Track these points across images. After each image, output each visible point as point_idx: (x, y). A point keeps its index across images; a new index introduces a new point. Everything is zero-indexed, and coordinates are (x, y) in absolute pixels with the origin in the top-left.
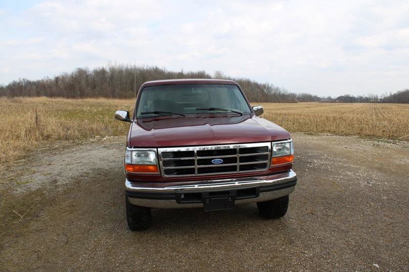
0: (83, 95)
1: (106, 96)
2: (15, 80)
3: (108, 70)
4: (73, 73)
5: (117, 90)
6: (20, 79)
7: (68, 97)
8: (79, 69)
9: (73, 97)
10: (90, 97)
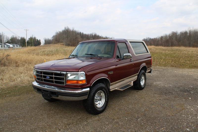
0: (172, 45)
1: (185, 46)
2: (145, 38)
3: (188, 32)
4: (170, 34)
5: (192, 43)
6: (147, 37)
7: (165, 46)
8: (173, 32)
9: (168, 46)
10: (176, 46)
